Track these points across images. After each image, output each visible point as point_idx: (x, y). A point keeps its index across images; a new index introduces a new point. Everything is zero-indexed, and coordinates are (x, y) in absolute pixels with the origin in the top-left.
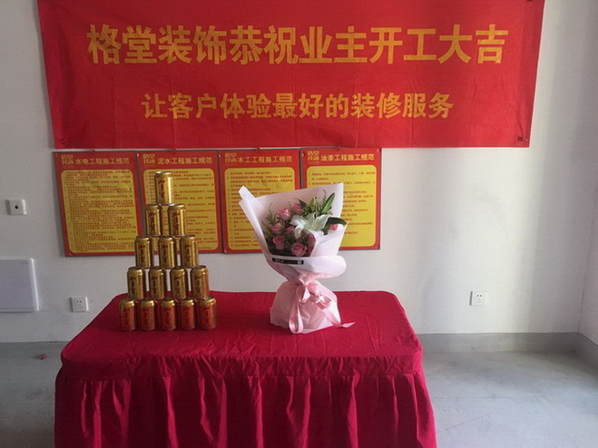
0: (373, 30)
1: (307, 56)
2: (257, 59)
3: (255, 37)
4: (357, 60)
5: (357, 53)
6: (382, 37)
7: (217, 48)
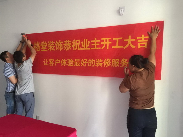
0: (102, 39)
1: (83, 48)
2: (70, 49)
3: (70, 43)
4: (98, 48)
5: (97, 46)
6: (105, 41)
7: (60, 46)
